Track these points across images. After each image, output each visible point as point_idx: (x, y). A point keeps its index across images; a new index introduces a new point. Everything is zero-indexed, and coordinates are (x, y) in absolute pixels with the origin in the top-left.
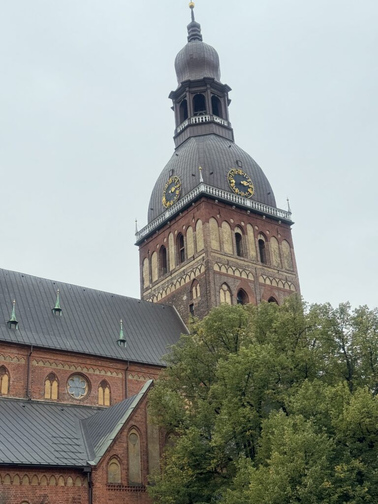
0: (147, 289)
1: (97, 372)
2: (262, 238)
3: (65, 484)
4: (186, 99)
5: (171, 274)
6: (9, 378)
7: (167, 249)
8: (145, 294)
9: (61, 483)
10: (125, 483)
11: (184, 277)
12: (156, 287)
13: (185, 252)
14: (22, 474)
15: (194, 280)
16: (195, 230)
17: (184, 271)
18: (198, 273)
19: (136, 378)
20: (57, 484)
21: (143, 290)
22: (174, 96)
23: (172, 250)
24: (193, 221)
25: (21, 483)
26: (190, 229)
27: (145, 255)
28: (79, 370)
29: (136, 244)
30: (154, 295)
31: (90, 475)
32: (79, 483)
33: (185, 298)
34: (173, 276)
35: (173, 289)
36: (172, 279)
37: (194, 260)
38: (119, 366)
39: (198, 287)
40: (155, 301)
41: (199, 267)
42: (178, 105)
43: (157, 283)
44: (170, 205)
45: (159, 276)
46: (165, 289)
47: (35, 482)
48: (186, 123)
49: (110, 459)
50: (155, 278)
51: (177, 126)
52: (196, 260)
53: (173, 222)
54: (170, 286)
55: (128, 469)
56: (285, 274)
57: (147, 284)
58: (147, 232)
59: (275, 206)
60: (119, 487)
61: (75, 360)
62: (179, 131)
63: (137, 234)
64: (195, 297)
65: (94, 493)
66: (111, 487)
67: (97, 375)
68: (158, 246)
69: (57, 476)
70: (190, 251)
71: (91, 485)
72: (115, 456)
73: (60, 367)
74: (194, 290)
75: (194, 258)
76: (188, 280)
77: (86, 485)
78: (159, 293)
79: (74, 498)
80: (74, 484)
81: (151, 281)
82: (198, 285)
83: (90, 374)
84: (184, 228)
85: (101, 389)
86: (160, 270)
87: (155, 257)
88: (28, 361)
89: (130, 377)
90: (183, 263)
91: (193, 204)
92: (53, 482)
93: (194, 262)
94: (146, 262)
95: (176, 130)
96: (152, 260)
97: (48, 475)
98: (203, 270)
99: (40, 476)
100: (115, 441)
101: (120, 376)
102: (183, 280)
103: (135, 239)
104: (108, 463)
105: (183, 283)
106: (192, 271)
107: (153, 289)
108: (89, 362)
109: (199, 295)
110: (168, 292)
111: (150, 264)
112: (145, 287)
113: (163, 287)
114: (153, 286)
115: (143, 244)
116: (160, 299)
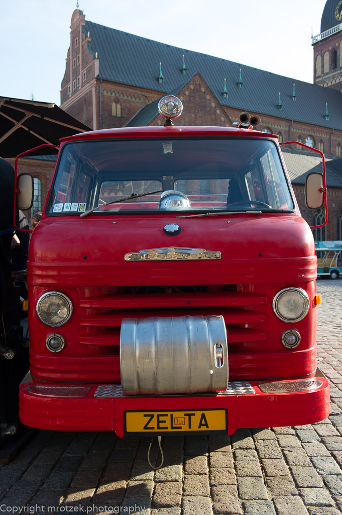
0: (319, 77)
1: (318, 135)
6: (282, 138)
7: (338, 51)
8: (317, 80)
12: (326, 77)
19: (335, 138)
21: (315, 78)
27: (318, 54)
28: (311, 133)
29: (312, 45)
30: (325, 82)
38: (328, 131)
40: (325, 86)
43: (327, 74)
45: (330, 70)
46: (335, 79)
50: (327, 69)
54: (339, 77)
57: (319, 73)
58: (320, 38)
61: (309, 128)
63: (312, 37)
67: (318, 137)
68: (330, 48)
73: (303, 132)
78: (329, 80)
81: (323, 72)
83: (315, 136)
85: (319, 144)
86: (331, 65)
87: (327, 57)
88: (290, 128)
89: (332, 137)
94: (319, 58)
96: (325, 58)
101: (328, 137)
103: (311, 42)
108: (315, 129)
111: (323, 59)
112: (317, 75)
113: (333, 77)
114: (324, 76)
115: (317, 45)
116: (330, 84)
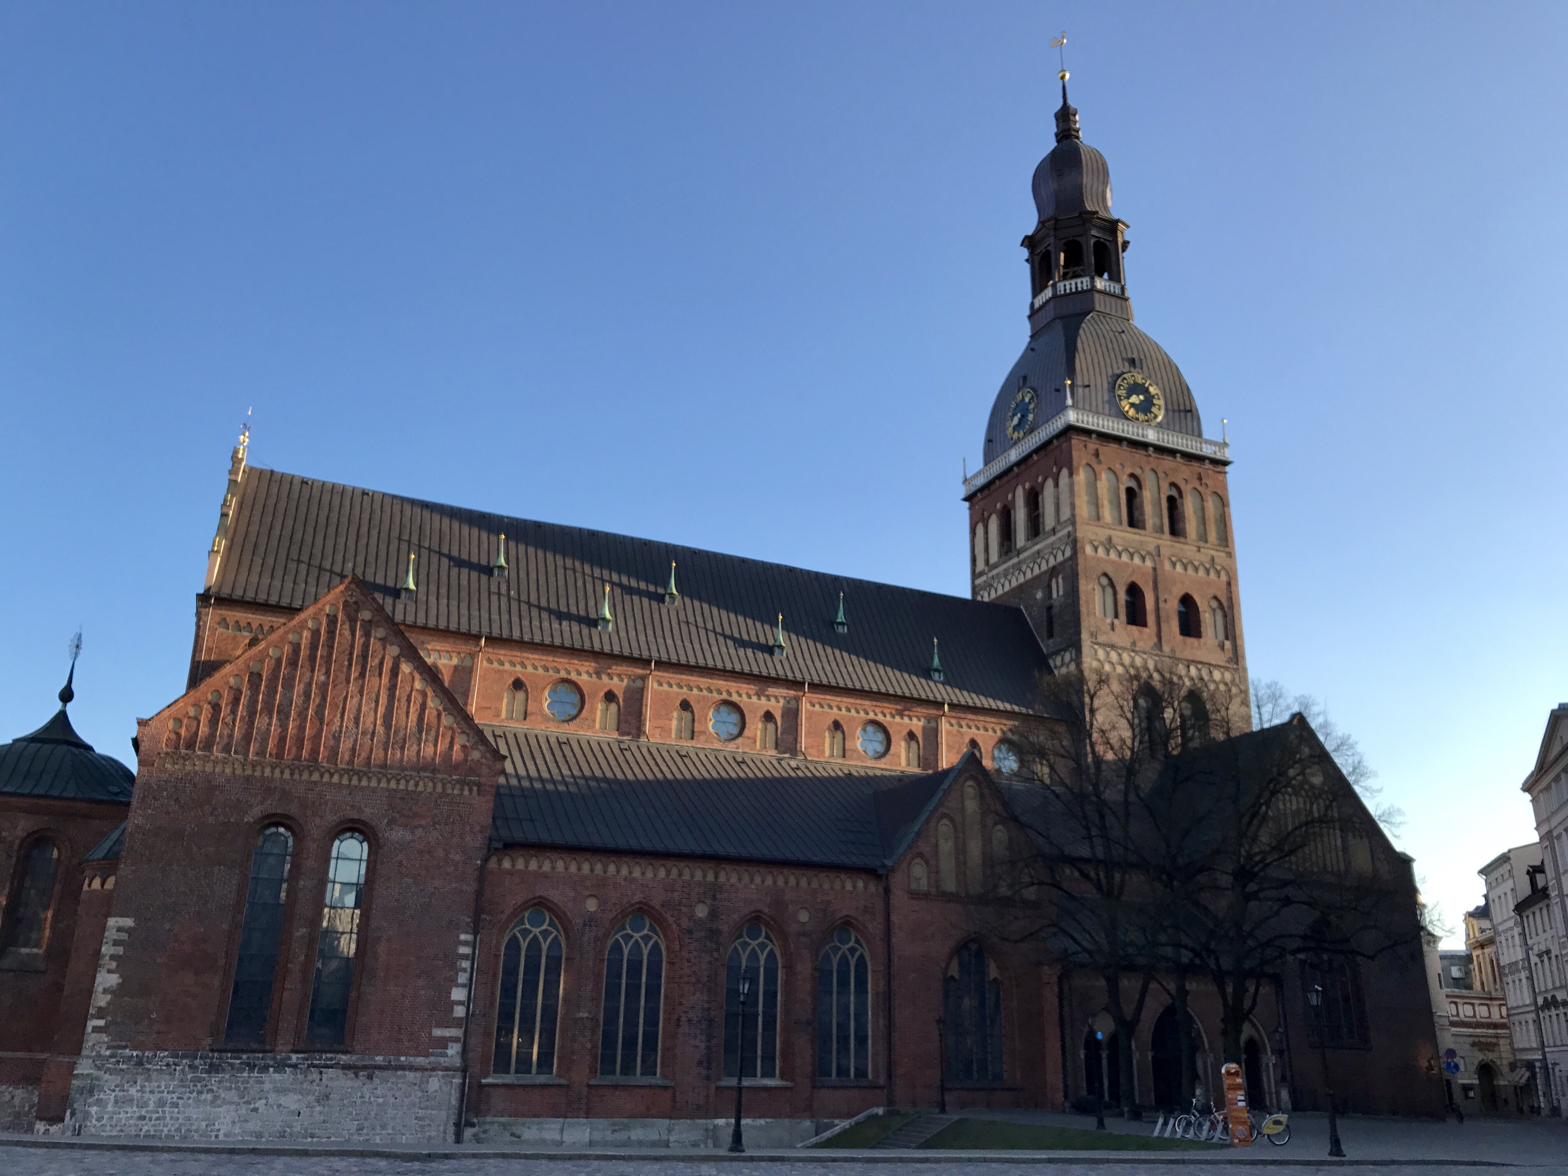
0: (981, 574)
1: (899, 720)
2: (1174, 493)
3: (854, 887)
4: (1049, 248)
5: (1018, 555)
6: (777, 728)
7: (1012, 512)
8: (977, 582)
9: (849, 886)
10: (933, 891)
11: (1038, 561)
12: (995, 572)
13: (1041, 520)
14: (798, 872)
15: (1054, 567)
16: (1057, 485)
17: (1038, 552)
18: (1060, 558)
20: (843, 887)
21: (975, 575)
22: (1029, 242)
23: (1020, 516)
24: (1055, 470)
25: (798, 884)
26: (1050, 483)
27: (978, 520)
28: (872, 716)
29: (965, 499)
30: (992, 586)
31: (887, 878)
32: (872, 887)
33: (1039, 595)
34: (1022, 556)
35: (1022, 580)
36: (1019, 562)
37: (1054, 534)
39: (1060, 580)
40: (992, 597)
41: (1063, 548)
42: (1037, 259)
43: (996, 566)
44: (1019, 438)
45: (1000, 556)
46: (1009, 577)
47: (815, 884)
48: (1048, 293)
49: (913, 859)
50: (994, 558)
51: (1035, 295)
52: (1059, 535)
53: (1023, 467)
54: (1016, 573)
55: (937, 872)
56: (1213, 553)
57: (981, 566)
58: (981, 481)
59: (1200, 435)
60: (925, 896)
61: (865, 702)
62: (1037, 306)
63: (965, 480)
64: (1055, 595)
65: (891, 901)
66: (915, 895)
67: (899, 724)
68: (999, 506)
69: (843, 876)
70: (1049, 521)
71: (887, 891)
72: (921, 855)
73: (845, 712)
74: (1054, 581)
75: (1054, 531)
76: (1044, 567)
77: (881, 890)
78: (999, 582)
79: (865, 907)
80: (865, 888)
81: (987, 561)
82: (1060, 576)
84: (1040, 479)
85: (905, 744)
86: (1001, 545)
87: (994, 524)
89: (948, 726)
90: (1037, 539)
91: (1055, 441)
92: (837, 885)
93: (1052, 539)
94: (980, 529)
95: (1032, 304)
96: (989, 527)
97: (832, 875)
98: (1068, 553)
99: (822, 876)
100: (919, 834)
102: (1036, 566)
103: (963, 492)
104: (910, 864)
105: (1037, 571)
106: (1051, 553)
107: (990, 575)
108: (884, 704)
109: (1061, 593)
110: (1014, 584)
111: (986, 532)
112: (978, 570)
113: (1006, 574)
114: (990, 571)
115: (975, 500)
116: (1000, 592)
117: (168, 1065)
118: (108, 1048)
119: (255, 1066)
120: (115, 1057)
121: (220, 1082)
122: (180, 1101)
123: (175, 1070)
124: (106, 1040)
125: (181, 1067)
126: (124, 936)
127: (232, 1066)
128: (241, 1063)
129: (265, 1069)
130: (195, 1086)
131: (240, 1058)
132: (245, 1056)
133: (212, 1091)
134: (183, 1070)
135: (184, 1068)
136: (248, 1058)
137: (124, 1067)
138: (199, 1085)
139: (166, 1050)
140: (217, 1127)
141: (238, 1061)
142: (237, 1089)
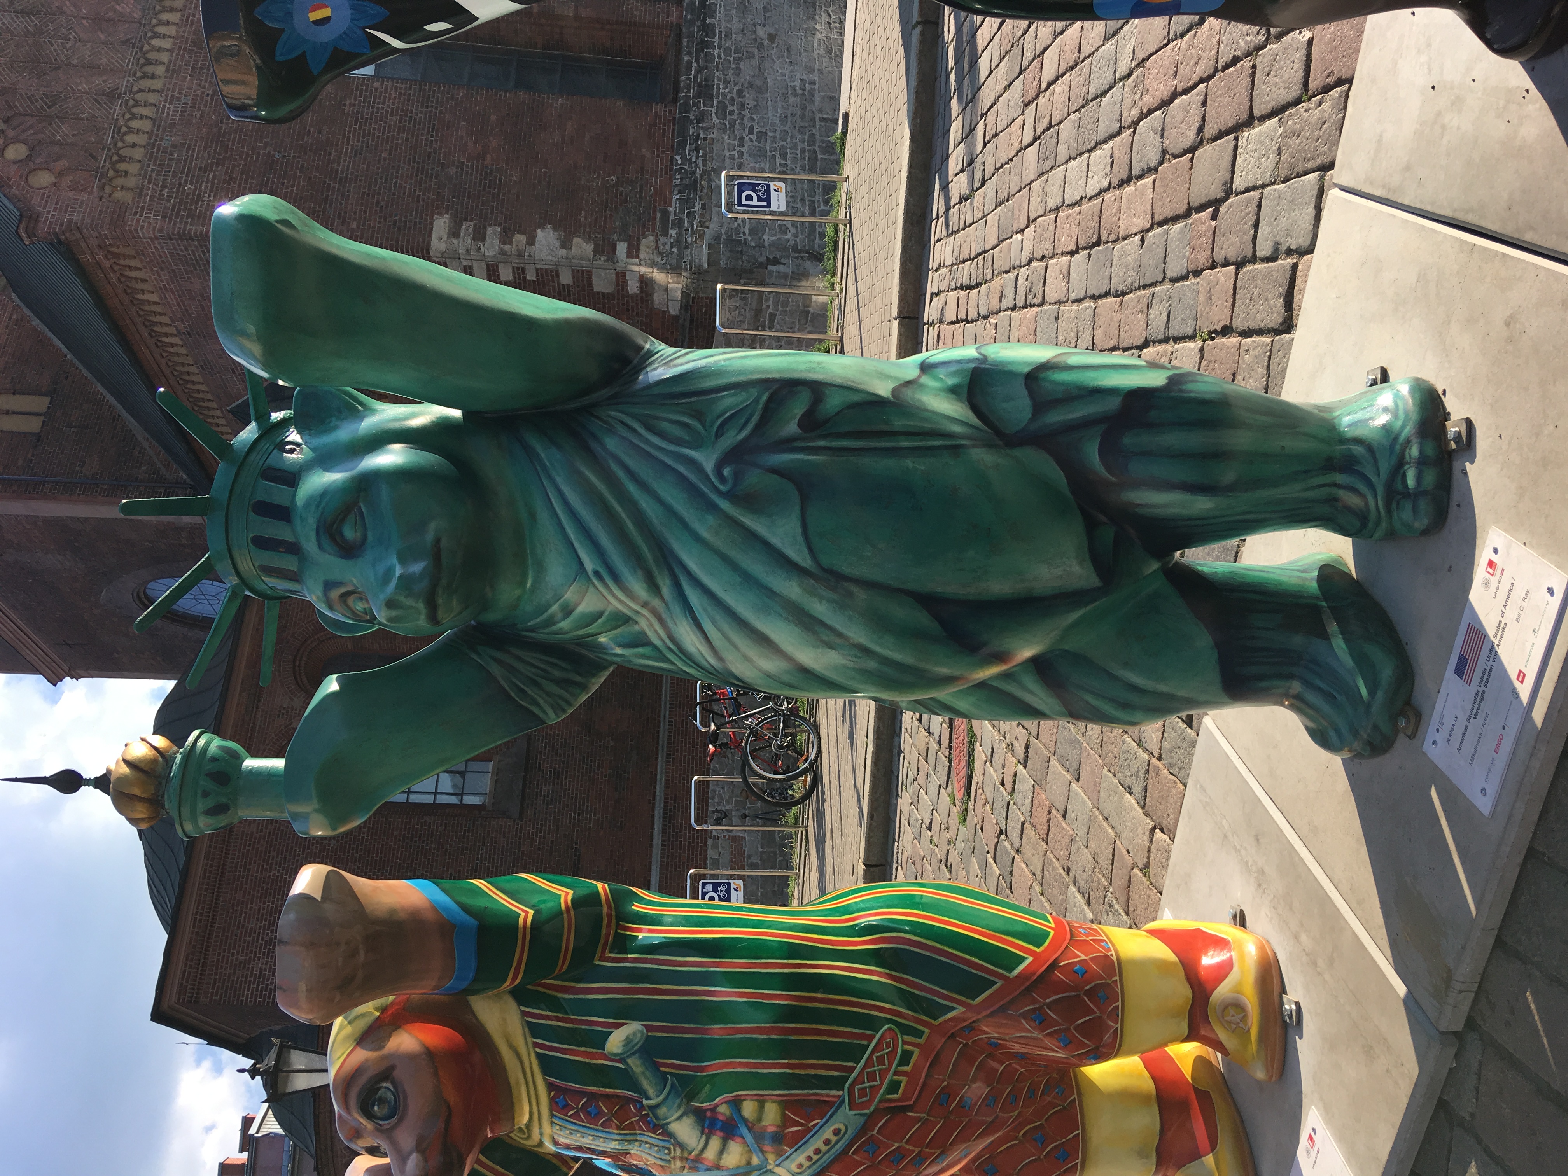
117: (697, 150)
118: (666, 234)
119: (702, 42)
120: (681, 221)
121: (726, 82)
122: (755, 131)
123: (705, 139)
124: (651, 238)
125: (701, 132)
126: (468, 227)
127: (699, 70)
128: (697, 61)
129: (708, 30)
130: (732, 113)
131: (689, 63)
132: (686, 58)
133: (740, 93)
134: (706, 129)
135: (702, 128)
136: (689, 53)
137: (698, 205)
138: (730, 108)
139: (672, 158)
140: (797, 83)
141: (694, 65)
142: (738, 61)
